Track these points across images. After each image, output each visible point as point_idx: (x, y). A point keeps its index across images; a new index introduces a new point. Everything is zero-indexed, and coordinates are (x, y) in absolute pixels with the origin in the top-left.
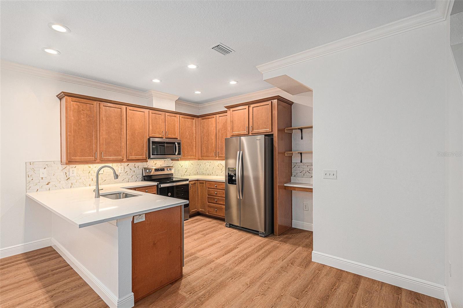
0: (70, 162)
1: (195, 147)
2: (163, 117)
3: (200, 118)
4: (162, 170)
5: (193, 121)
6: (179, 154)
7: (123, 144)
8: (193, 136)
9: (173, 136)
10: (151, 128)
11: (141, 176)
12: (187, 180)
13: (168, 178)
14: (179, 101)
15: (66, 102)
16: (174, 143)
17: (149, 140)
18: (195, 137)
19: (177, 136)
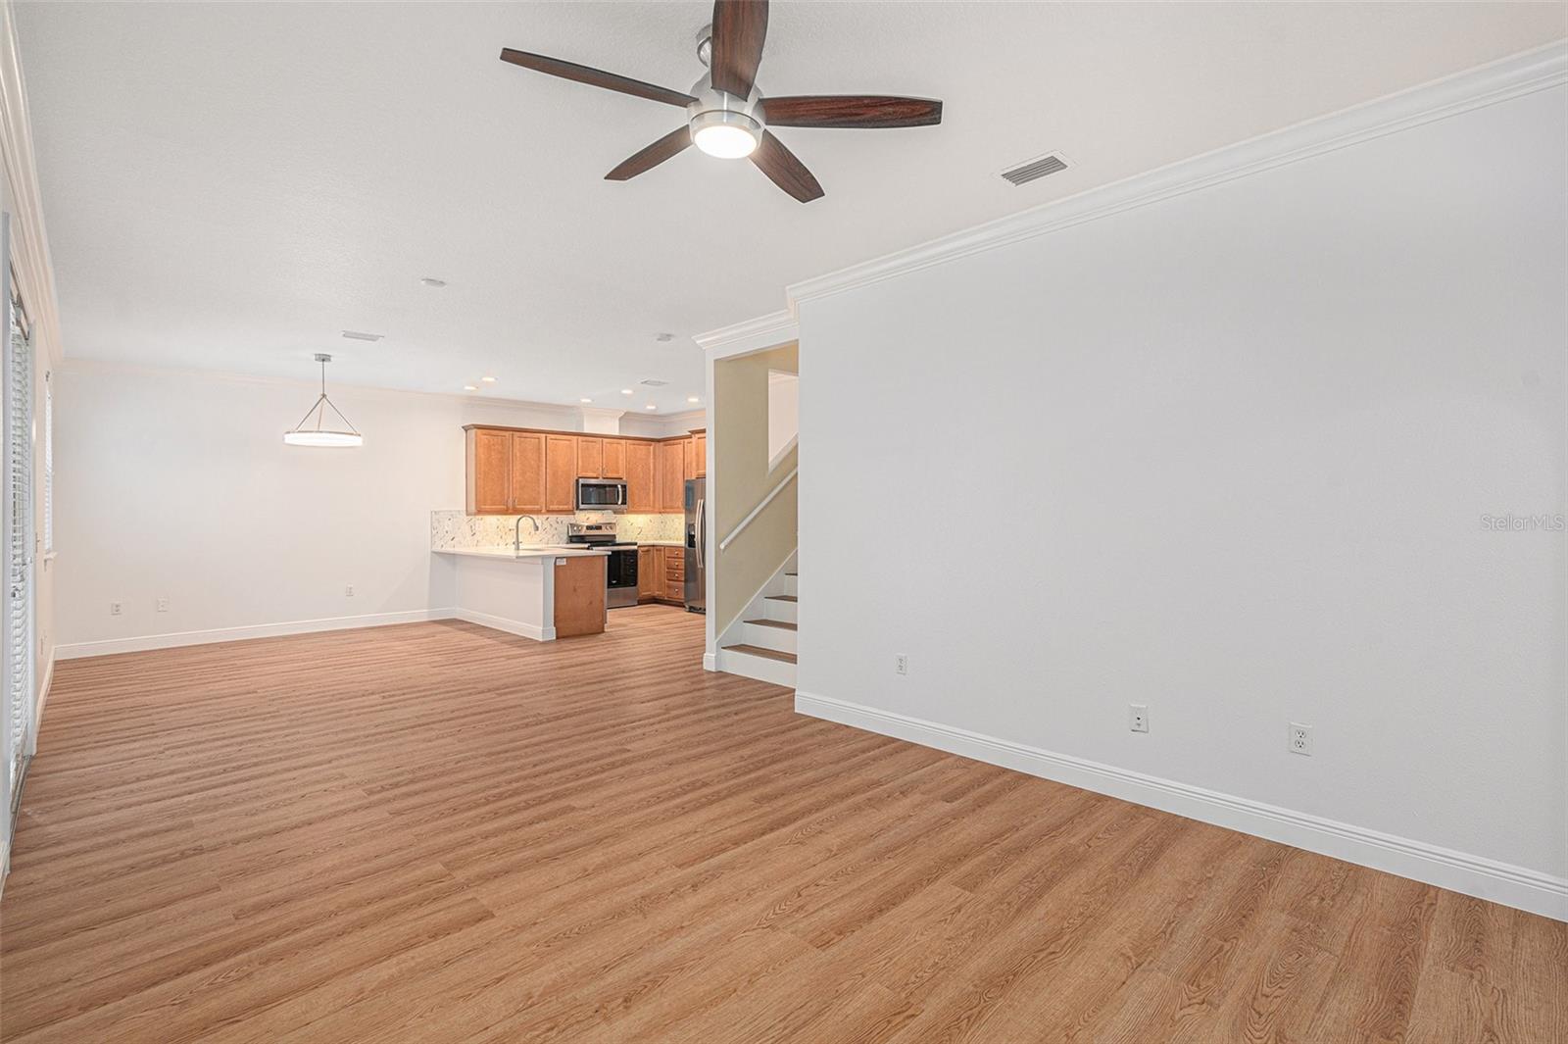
0: (479, 512)
1: (654, 491)
2: (598, 446)
3: (662, 444)
4: (599, 528)
5: (649, 449)
6: (624, 503)
7: (542, 489)
8: (649, 473)
9: (615, 476)
10: (580, 463)
11: (565, 537)
12: (636, 544)
13: (609, 541)
14: (627, 418)
15: (476, 435)
16: (616, 486)
17: (577, 481)
18: (654, 475)
19: (622, 474)
